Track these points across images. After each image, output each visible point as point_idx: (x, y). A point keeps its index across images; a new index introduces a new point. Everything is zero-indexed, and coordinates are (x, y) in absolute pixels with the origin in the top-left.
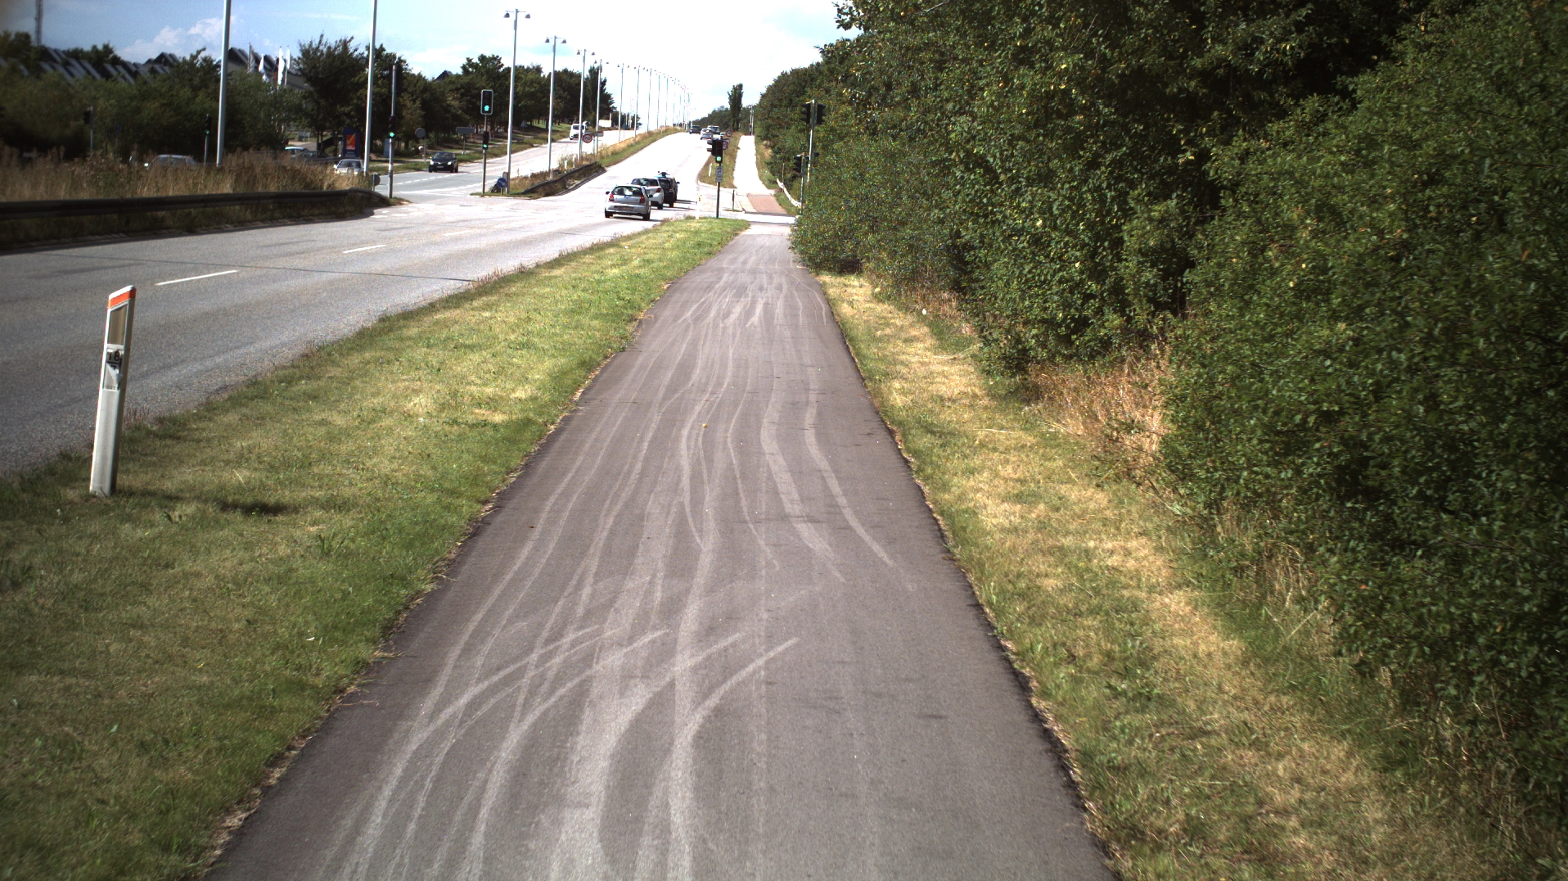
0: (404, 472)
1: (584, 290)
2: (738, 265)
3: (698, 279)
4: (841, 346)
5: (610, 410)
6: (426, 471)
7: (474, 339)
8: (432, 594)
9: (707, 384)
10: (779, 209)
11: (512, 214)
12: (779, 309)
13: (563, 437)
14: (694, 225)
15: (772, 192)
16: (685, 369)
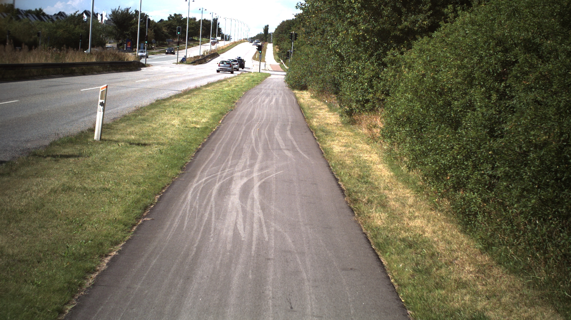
0: (176, 137)
1: (218, 94)
2: (267, 87)
3: (254, 91)
4: (299, 110)
5: (230, 125)
6: (182, 137)
7: (186, 106)
8: (190, 162)
9: (258, 119)
10: (281, 70)
11: (188, 70)
12: (280, 100)
13: (218, 131)
14: (251, 74)
15: (279, 64)
16: (251, 116)
